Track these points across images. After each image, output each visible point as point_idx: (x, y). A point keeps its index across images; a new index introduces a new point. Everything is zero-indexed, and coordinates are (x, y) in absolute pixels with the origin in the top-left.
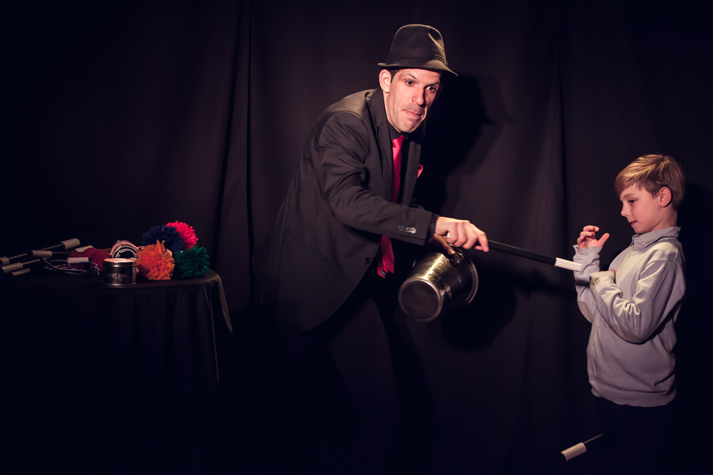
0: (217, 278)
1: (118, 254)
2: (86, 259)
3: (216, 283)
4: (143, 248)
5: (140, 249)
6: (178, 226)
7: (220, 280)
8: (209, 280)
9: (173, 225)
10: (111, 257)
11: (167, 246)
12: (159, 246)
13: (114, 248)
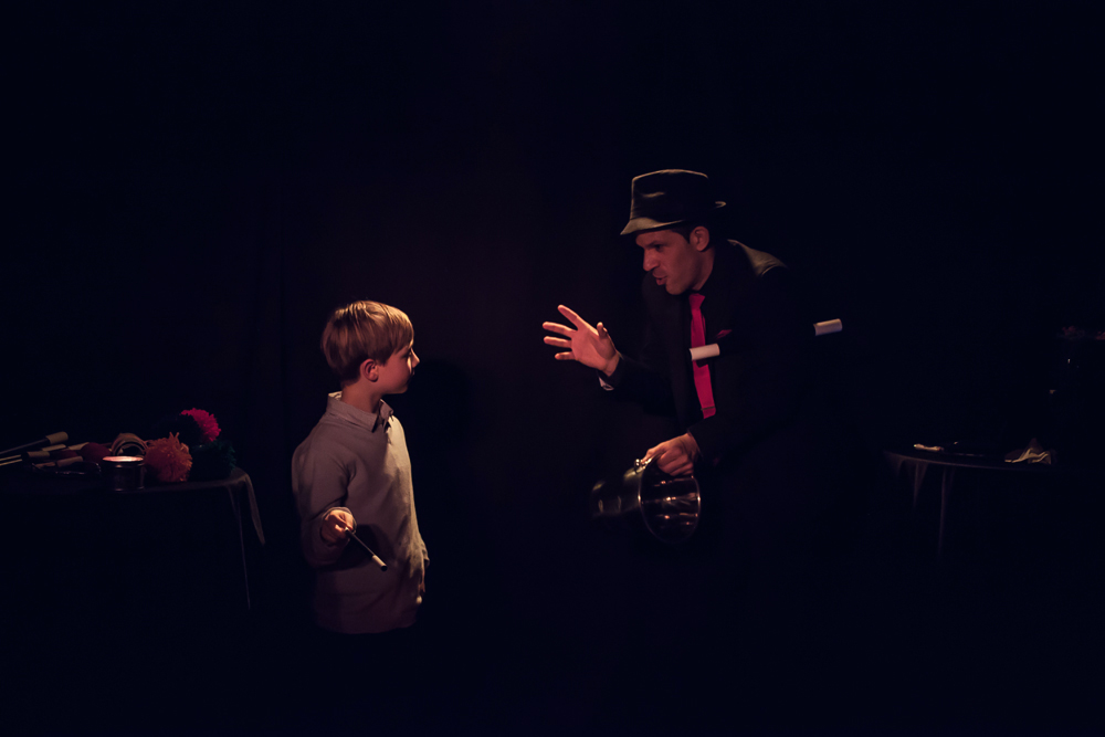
0: (246, 478)
1: (121, 451)
2: (80, 458)
3: (244, 485)
4: (152, 442)
5: (148, 444)
6: (198, 414)
7: (250, 481)
8: (235, 482)
9: (189, 413)
10: (112, 455)
11: (182, 440)
12: (174, 439)
13: (115, 442)
